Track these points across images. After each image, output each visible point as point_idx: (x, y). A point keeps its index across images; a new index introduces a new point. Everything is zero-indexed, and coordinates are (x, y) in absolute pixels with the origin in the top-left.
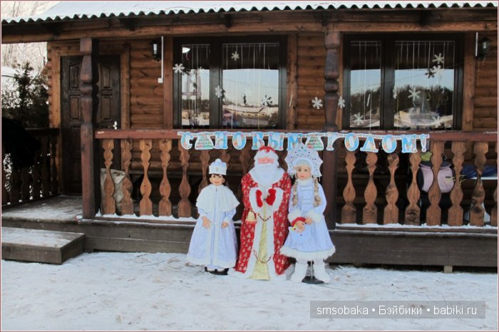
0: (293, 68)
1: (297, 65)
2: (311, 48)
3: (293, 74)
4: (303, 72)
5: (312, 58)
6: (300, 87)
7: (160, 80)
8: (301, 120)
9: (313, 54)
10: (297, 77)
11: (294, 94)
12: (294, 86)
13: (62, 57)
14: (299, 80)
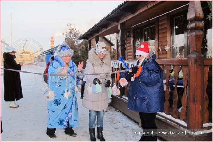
0: (157, 35)
1: (158, 33)
2: (162, 25)
3: (157, 37)
4: (160, 36)
5: (162, 29)
6: (159, 42)
7: (131, 45)
8: (160, 56)
9: (162, 27)
10: (158, 38)
11: (157, 46)
12: (157, 42)
13: (118, 40)
14: (159, 39)
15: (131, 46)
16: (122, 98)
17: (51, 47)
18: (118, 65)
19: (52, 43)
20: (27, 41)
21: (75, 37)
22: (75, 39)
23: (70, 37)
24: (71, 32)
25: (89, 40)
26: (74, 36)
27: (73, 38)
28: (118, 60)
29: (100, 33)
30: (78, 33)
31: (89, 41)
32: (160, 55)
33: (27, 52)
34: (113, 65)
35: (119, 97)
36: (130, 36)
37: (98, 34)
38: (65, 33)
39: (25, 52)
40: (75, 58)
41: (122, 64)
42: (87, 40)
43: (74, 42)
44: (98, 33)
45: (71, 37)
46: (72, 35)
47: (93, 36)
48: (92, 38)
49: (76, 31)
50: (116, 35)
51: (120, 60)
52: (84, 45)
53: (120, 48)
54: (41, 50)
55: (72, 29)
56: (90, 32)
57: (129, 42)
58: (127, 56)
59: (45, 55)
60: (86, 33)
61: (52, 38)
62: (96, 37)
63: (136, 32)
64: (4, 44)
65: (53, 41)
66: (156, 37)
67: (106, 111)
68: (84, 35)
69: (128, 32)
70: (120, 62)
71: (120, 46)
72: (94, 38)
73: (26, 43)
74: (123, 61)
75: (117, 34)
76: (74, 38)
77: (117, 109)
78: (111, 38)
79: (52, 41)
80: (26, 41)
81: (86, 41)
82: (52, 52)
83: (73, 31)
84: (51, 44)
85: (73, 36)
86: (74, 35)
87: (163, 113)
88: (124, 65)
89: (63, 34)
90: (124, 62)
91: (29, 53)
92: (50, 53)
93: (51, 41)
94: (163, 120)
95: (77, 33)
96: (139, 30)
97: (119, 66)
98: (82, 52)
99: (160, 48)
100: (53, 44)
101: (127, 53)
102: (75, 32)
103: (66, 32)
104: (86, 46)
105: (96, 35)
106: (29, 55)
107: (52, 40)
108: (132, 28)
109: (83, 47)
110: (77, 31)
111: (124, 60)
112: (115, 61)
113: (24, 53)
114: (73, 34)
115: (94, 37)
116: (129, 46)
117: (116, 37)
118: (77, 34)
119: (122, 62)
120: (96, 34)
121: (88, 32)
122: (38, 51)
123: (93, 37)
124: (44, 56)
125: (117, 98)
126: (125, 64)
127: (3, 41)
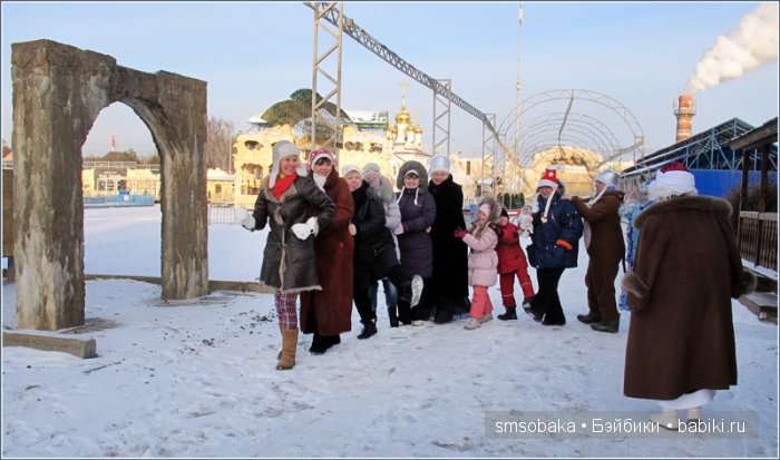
17: (678, 138)
19: (684, 121)
33: (573, 158)
39: (568, 156)
65: (691, 115)
79: (682, 114)
80: (569, 102)
82: (691, 159)
84: (679, 127)
91: (583, 163)
92: (680, 161)
93: (679, 116)
100: (689, 128)
106: (582, 170)
107: (684, 110)
113: (562, 159)
127: (443, 84)
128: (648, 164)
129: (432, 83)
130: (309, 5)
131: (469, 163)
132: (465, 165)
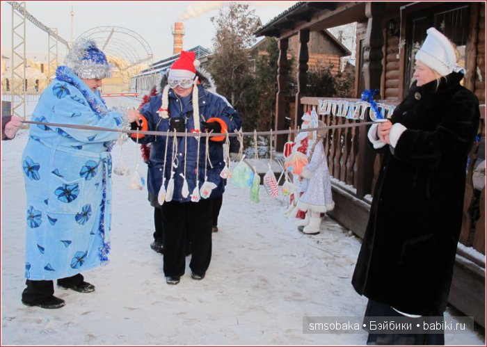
0: (474, 32)
3: (473, 40)
6: (479, 55)
10: (477, 43)
11: (471, 64)
12: (473, 54)
13: (361, 41)
14: (479, 46)
15: (398, 60)
16: (362, 201)
17: (175, 49)
18: (358, 112)
19: (178, 38)
20: (113, 31)
21: (244, 27)
22: (244, 33)
23: (230, 28)
24: (232, 14)
25: (281, 38)
26: (240, 25)
27: (238, 32)
28: (359, 97)
29: (314, 21)
30: (252, 17)
31: (281, 41)
32: (478, 91)
34: (345, 111)
35: (355, 199)
36: (396, 31)
37: (307, 25)
38: (218, 17)
40: (242, 85)
41: (369, 109)
42: (276, 39)
43: (242, 43)
44: (309, 20)
45: (232, 27)
46: (235, 23)
47: (293, 29)
48: (291, 33)
49: (247, 12)
50: (358, 28)
51: (365, 100)
52: (268, 51)
53: (366, 66)
54: (148, 59)
55: (237, 6)
56: (288, 17)
57: (394, 48)
58: (385, 88)
59: (158, 72)
60: (276, 19)
61: (177, 26)
62: (302, 31)
63: (414, 21)
64: (56, 40)
65: (182, 35)
66: (470, 40)
67: (318, 233)
68: (268, 25)
69: (393, 21)
70: (365, 105)
71: (367, 61)
72: (296, 34)
73: (110, 38)
74: (372, 103)
75: (360, 25)
76: (242, 30)
77: (348, 230)
78: (341, 32)
79: (178, 34)
80: (110, 33)
81: (272, 41)
83: (240, 11)
85: (238, 25)
86: (242, 23)
87: (471, 248)
88: (375, 113)
89: (212, 19)
90: (374, 105)
91: (117, 65)
93: (175, 35)
94: (470, 268)
95: (250, 16)
96: (425, 17)
97: (360, 114)
98: (262, 69)
99: (479, 71)
100: (181, 43)
101: (386, 79)
102: (245, 13)
103: (221, 15)
104: (274, 55)
105: (303, 27)
106: (116, 70)
107: (178, 31)
108: (403, 10)
109: (264, 57)
110: (250, 13)
111: (374, 101)
112: (350, 99)
114: (240, 20)
115: (298, 30)
116: (391, 61)
117: (358, 34)
118: (251, 19)
119: (369, 105)
120: (303, 24)
121: (280, 16)
122: (140, 62)
123: (295, 31)
124: (155, 75)
125: (351, 199)
126: (379, 110)
127: (54, 30)
128: (156, 68)
129: (47, 29)
130: (10, 3)
131: (42, 65)
132: (40, 66)
